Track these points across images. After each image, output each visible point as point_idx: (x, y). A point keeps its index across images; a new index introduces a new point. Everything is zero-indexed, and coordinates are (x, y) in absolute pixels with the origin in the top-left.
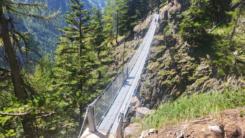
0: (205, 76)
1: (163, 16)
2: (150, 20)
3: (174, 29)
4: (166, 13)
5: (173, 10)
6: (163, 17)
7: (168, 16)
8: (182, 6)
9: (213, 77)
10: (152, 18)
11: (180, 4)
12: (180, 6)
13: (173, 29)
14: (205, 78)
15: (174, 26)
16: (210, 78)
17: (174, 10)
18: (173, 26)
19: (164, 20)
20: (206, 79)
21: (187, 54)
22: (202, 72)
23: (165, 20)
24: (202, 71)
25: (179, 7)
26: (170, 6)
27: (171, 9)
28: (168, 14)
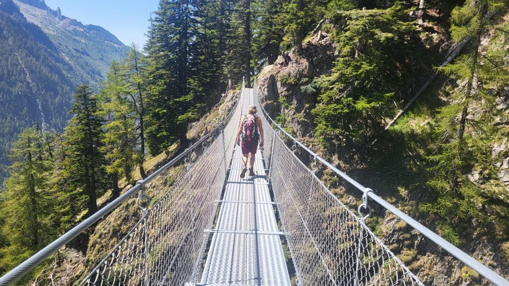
0: (405, 249)
1: (266, 89)
2: (230, 104)
3: (299, 124)
4: (273, 83)
5: (289, 75)
6: (266, 93)
7: (279, 91)
8: (311, 63)
9: (427, 251)
10: (236, 97)
11: (305, 60)
12: (307, 63)
13: (297, 124)
14: (407, 255)
15: (298, 115)
16: (418, 254)
17: (291, 75)
18: (295, 116)
19: (269, 102)
20: (410, 258)
21: (344, 190)
22: (395, 237)
23: (270, 100)
24: (393, 234)
25: (304, 67)
26: (279, 66)
27: (285, 71)
28: (279, 84)
